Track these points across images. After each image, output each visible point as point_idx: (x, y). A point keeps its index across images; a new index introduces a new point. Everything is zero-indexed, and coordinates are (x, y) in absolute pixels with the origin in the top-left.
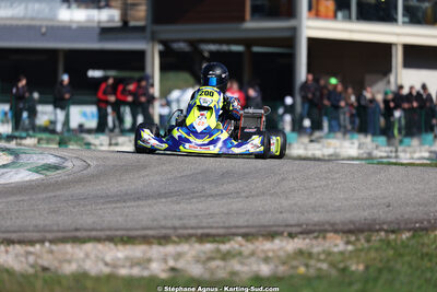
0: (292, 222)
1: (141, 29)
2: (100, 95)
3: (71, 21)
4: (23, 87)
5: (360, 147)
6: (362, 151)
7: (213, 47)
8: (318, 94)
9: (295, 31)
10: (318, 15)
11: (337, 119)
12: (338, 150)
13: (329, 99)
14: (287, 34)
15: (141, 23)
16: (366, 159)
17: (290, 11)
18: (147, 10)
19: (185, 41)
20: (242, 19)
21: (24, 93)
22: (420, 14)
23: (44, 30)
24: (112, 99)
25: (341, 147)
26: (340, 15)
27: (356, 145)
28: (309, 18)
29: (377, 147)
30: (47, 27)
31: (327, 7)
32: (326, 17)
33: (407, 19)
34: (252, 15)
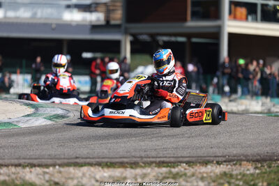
0: (219, 155)
1: (118, 26)
3: (72, 21)
5: (263, 105)
6: (264, 108)
7: (166, 39)
8: (234, 70)
9: (220, 28)
10: (235, 18)
11: (247, 86)
12: (248, 107)
13: (242, 73)
14: (214, 30)
15: (118, 22)
16: (267, 113)
17: (217, 15)
18: (122, 14)
19: (147, 34)
20: (185, 20)
21: (40, 67)
23: (54, 26)
24: (98, 72)
25: (250, 105)
26: (250, 18)
27: (260, 103)
28: (229, 20)
29: (274, 105)
30: (56, 24)
31: (241, 13)
32: (241, 19)
34: (192, 18)
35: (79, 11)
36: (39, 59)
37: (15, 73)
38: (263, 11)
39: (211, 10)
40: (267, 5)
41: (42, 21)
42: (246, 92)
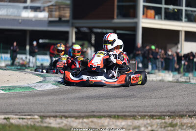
1: (67, 22)
2: (51, 51)
5: (173, 77)
6: (174, 79)
7: (99, 31)
8: (147, 52)
9: (136, 24)
10: (147, 17)
11: (156, 64)
12: (164, 78)
13: (152, 55)
14: (133, 25)
15: (67, 19)
16: (176, 82)
17: (134, 15)
18: (70, 13)
19: (86, 27)
20: (113, 18)
21: (16, 49)
22: (192, 18)
23: (20, 21)
25: (165, 76)
26: (157, 17)
28: (143, 18)
29: (181, 77)
30: (22, 20)
31: (151, 14)
32: (150, 18)
33: (186, 20)
34: (117, 16)
35: (31, 11)
36: (15, 44)
38: (166, 13)
39: (130, 11)
40: (168, 9)
41: (12, 17)
42: (155, 68)
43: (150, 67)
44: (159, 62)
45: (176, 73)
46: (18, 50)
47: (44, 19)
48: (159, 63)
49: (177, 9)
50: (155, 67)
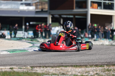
1: (46, 11)
2: (37, 29)
4: (17, 27)
5: (109, 42)
6: (109, 43)
7: (65, 16)
9: (87, 12)
10: (93, 8)
12: (103, 43)
14: (85, 13)
16: (111, 45)
17: (86, 7)
18: (48, 6)
19: (57, 14)
20: (73, 9)
23: (19, 12)
28: (91, 9)
29: (114, 42)
31: (95, 6)
32: (95, 8)
34: (76, 8)
37: (4, 30)
38: (104, 5)
39: (83, 5)
40: (105, 3)
41: (14, 10)
43: (95, 36)
44: (100, 33)
45: (111, 40)
46: (18, 28)
47: (33, 11)
48: (100, 35)
49: (111, 3)
50: (98, 37)
